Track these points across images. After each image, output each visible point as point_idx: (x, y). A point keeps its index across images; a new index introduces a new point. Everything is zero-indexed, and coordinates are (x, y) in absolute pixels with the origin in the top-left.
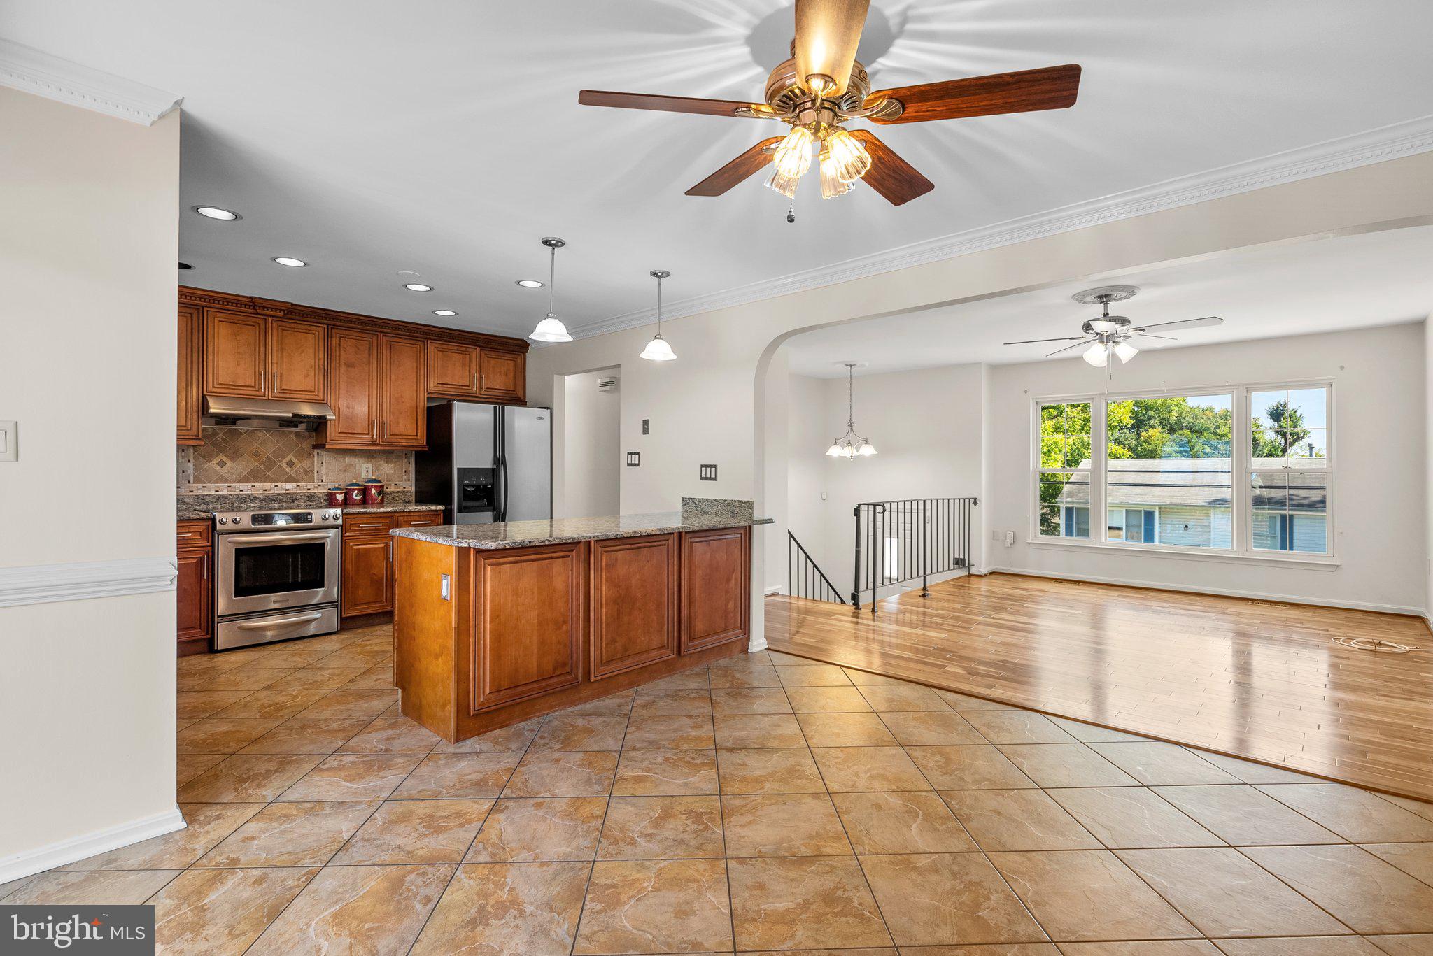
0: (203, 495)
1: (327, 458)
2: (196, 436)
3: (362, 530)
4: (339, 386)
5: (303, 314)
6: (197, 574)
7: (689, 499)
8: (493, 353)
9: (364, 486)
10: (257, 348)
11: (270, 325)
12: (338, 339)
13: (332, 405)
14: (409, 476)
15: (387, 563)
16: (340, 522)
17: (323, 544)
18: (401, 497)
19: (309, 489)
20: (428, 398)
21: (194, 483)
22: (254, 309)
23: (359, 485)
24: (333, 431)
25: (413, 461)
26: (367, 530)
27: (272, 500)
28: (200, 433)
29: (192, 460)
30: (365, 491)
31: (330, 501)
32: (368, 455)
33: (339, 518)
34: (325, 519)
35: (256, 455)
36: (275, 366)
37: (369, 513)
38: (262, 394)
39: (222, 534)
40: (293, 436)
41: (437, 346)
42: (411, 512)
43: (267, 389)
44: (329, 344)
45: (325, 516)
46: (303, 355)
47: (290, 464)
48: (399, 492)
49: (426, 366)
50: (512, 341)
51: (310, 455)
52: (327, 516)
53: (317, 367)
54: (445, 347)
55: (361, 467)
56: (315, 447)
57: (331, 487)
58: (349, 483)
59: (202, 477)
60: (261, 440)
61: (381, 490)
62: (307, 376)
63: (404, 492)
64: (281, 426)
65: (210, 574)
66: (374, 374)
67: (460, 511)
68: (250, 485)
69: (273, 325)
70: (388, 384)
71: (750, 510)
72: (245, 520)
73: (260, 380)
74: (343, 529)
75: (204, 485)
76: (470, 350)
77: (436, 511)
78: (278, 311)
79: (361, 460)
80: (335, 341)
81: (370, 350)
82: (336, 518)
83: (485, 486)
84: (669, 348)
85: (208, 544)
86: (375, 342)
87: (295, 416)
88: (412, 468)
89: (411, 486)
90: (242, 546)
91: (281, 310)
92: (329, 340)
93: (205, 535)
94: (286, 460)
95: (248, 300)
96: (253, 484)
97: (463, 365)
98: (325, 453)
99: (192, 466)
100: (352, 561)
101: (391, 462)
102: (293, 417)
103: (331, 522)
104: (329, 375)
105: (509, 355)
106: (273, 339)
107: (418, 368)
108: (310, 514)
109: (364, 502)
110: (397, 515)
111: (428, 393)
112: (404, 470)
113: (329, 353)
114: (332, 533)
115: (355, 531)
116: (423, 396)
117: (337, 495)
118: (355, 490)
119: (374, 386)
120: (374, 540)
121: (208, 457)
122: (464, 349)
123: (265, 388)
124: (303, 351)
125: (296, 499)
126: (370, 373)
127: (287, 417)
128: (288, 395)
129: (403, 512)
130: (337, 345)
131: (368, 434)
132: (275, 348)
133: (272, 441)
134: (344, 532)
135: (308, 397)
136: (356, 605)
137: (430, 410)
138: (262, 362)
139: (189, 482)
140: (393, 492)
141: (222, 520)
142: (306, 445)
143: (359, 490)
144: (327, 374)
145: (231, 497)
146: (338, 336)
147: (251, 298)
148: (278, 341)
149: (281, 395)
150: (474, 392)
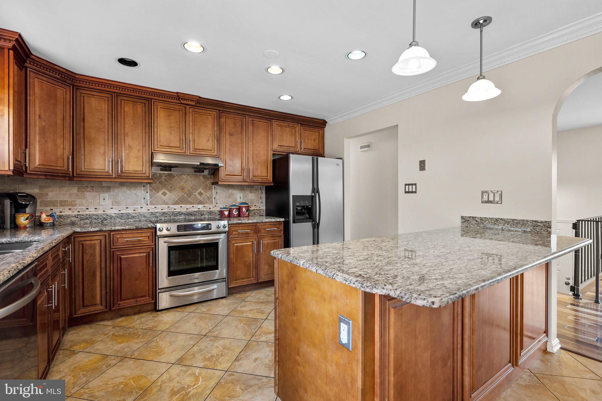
0: (155, 212)
1: (219, 190)
2: (148, 177)
3: (239, 234)
4: (226, 147)
5: (206, 104)
6: (147, 262)
7: (469, 217)
8: (307, 128)
9: (239, 206)
10: (181, 124)
11: (188, 110)
12: (224, 119)
13: (222, 158)
14: (262, 200)
15: (253, 254)
16: (227, 229)
17: (218, 243)
18: (257, 213)
19: (210, 208)
20: (273, 154)
21: (150, 205)
22: (179, 100)
23: (236, 206)
24: (222, 174)
25: (264, 191)
26: (242, 234)
27: (191, 215)
28: (150, 175)
29: (149, 192)
30: (239, 209)
31: (221, 216)
32: (241, 188)
33: (226, 227)
34: (218, 227)
35: (183, 189)
36: (191, 135)
37: (243, 223)
38: (184, 151)
39: (161, 237)
40: (201, 177)
41: (278, 123)
42: (266, 222)
43: (186, 149)
44: (220, 122)
45: (218, 226)
46: (206, 128)
47: (200, 194)
48: (257, 210)
49: (272, 136)
50: (318, 121)
51: (210, 188)
52: (220, 226)
53: (213, 136)
54: (282, 124)
55: (237, 195)
56: (213, 184)
57: (222, 207)
58: (231, 205)
59: (154, 202)
60: (185, 180)
61: (248, 210)
62: (208, 141)
63: (260, 209)
64: (195, 171)
65: (154, 262)
66: (244, 140)
67: (294, 222)
68: (179, 206)
69: (189, 110)
70: (252, 146)
71: (549, 229)
72: (173, 228)
73: (183, 143)
74: (228, 233)
75: (155, 206)
76: (295, 126)
77: (280, 222)
78: (192, 102)
79: (237, 191)
80: (223, 120)
81: (242, 125)
82: (224, 227)
83: (307, 206)
84: (493, 85)
85: (153, 244)
86: (244, 121)
87: (202, 164)
88: (264, 196)
89: (263, 206)
90: (172, 245)
91: (193, 101)
92: (220, 119)
93: (151, 238)
94: (198, 191)
95: (176, 95)
96: (181, 206)
97: (292, 134)
98: (218, 187)
99: (149, 195)
100: (234, 252)
101: (253, 192)
102: (200, 165)
103: (222, 229)
104: (220, 140)
105: (316, 129)
106: (190, 119)
107: (268, 137)
108: (210, 224)
109: (239, 215)
110: (259, 224)
111: (274, 151)
112: (259, 197)
113: (220, 127)
114: (222, 236)
115: (235, 234)
116: (270, 153)
117: (225, 212)
118: (234, 208)
119: (244, 147)
120: (246, 240)
121: (157, 190)
122: (292, 125)
123: (185, 148)
124: (206, 126)
125: (203, 214)
126: (242, 140)
127: (197, 165)
128: (198, 153)
129: (262, 223)
130: (224, 123)
131: (241, 176)
132: (191, 124)
133: (190, 180)
134: (229, 235)
135: (209, 153)
136: (236, 280)
137: (274, 161)
138: (184, 133)
139: (147, 205)
140: (254, 210)
141: (160, 229)
142: (209, 183)
143: (236, 208)
144: (219, 140)
145: (169, 213)
146: (224, 117)
147: (177, 93)
148: (192, 120)
149: (194, 152)
150: (298, 151)
